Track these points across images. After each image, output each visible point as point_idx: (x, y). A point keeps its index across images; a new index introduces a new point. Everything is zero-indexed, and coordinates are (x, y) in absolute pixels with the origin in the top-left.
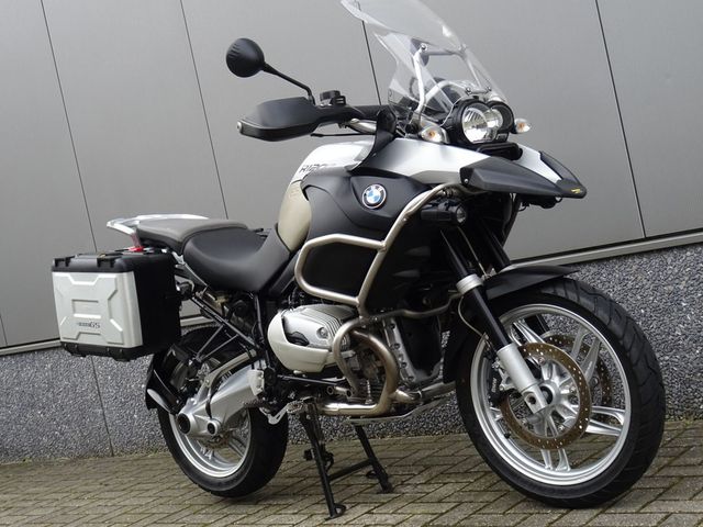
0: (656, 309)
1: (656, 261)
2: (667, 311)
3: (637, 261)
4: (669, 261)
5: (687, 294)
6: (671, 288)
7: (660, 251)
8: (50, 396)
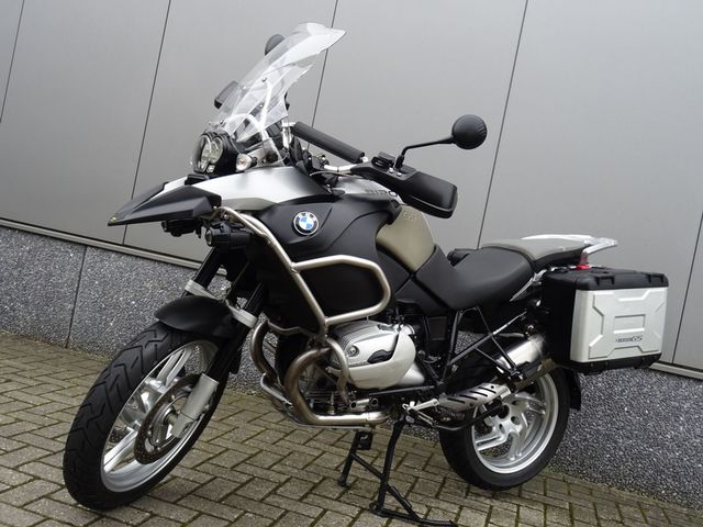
0: (658, 414)
1: (673, 382)
2: (666, 419)
3: (659, 377)
4: (684, 386)
5: (687, 413)
6: (677, 404)
7: (679, 376)
8: (15, 273)
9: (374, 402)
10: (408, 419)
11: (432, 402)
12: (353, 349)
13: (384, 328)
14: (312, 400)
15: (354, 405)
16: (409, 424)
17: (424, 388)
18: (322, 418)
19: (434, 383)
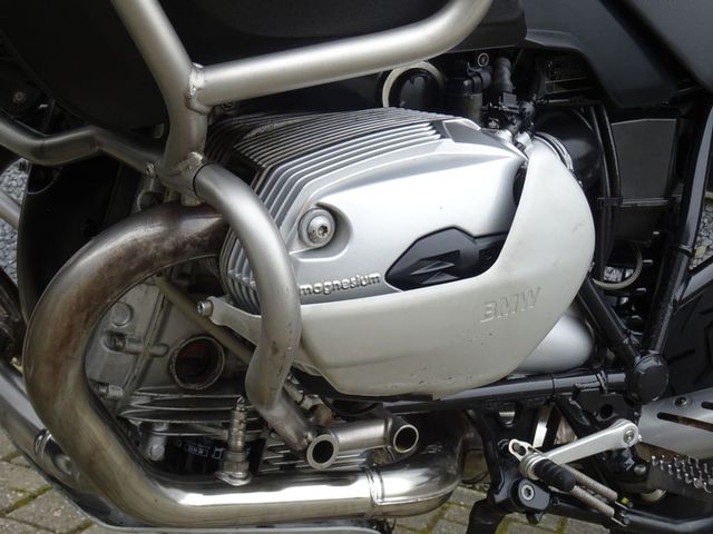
9: (405, 438)
10: (530, 495)
11: (618, 434)
12: (321, 220)
13: (460, 135)
14: (162, 427)
15: (324, 451)
16: (531, 513)
17: (588, 382)
18: (193, 500)
19: (623, 363)
